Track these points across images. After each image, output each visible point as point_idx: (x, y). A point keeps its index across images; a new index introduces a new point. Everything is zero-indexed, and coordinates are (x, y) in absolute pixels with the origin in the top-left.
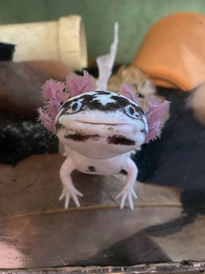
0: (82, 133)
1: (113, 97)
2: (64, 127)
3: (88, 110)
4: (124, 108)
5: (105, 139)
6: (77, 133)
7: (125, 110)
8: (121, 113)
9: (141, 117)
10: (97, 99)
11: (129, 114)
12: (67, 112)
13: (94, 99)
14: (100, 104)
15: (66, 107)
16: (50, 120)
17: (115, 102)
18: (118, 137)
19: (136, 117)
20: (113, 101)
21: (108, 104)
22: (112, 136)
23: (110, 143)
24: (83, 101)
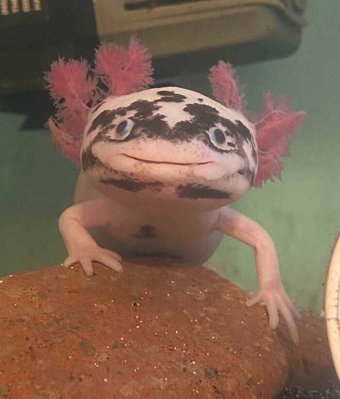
0: (133, 178)
1: (190, 109)
2: (101, 164)
3: (143, 138)
4: (207, 132)
5: (173, 190)
6: (124, 178)
7: (207, 136)
8: (201, 143)
9: (240, 147)
10: (160, 112)
11: (215, 144)
12: (107, 135)
13: (155, 113)
14: (165, 124)
15: (105, 125)
16: (71, 141)
17: (191, 120)
18: (195, 187)
19: (228, 148)
20: (187, 117)
21: (178, 124)
22: (184, 185)
23: (181, 196)
24: (136, 115)
